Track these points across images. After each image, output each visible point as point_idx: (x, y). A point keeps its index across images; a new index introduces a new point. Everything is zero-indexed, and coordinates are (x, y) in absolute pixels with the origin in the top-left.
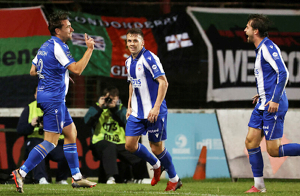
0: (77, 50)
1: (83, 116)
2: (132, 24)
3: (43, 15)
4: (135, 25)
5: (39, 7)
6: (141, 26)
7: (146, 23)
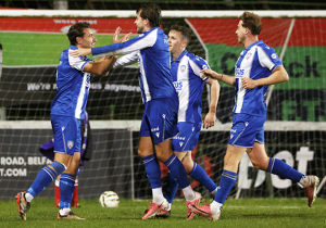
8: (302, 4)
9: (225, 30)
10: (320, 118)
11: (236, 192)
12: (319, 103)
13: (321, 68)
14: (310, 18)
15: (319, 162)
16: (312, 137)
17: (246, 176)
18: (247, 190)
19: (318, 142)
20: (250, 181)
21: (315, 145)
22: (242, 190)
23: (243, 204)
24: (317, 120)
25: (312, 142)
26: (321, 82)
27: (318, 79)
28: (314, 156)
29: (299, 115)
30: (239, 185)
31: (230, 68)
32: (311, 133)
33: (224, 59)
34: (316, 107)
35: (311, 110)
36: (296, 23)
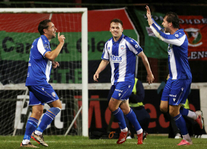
0: (152, 40)
1: (157, 88)
2: (193, 21)
3: (127, 14)
4: (195, 21)
5: (124, 8)
6: (199, 22)
7: (203, 20)
8: (57, 3)
9: (9, 20)
10: (70, 81)
11: (13, 131)
12: (69, 70)
13: (70, 47)
14: (62, 13)
15: (69, 111)
16: (64, 94)
17: (20, 121)
18: (21, 130)
19: (68, 97)
20: (23, 124)
21: (66, 99)
22: (17, 130)
23: (18, 140)
24: (67, 82)
25: (64, 97)
26: (70, 57)
27: (68, 54)
28: (66, 107)
29: (55, 79)
30: (15, 127)
31: (8, 47)
32: (64, 91)
33: (4, 41)
34: (67, 74)
35: (64, 75)
36: (53, 16)
